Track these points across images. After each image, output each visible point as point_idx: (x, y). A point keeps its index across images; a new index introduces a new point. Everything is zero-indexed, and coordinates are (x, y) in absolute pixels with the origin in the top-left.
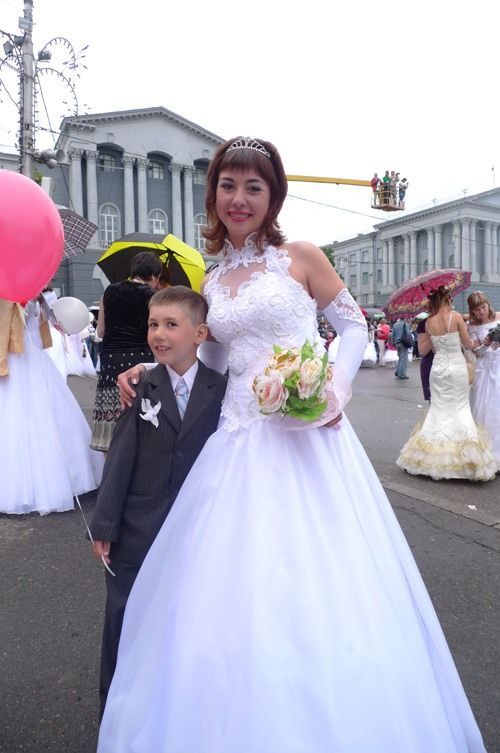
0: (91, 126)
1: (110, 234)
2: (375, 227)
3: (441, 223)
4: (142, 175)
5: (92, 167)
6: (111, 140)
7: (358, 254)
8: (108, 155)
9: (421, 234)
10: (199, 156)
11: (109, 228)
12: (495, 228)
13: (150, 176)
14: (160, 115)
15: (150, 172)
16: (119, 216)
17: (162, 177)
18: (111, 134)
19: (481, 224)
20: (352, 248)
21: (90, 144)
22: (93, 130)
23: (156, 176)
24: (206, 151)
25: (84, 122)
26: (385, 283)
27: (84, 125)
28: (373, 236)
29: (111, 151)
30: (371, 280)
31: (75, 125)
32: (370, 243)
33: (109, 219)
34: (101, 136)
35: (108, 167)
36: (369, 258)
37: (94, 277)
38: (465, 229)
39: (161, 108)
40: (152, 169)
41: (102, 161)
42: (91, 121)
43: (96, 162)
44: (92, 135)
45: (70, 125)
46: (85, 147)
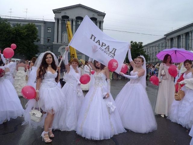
0: (59, 11)
1: (65, 40)
2: (165, 35)
3: (185, 32)
4: (74, 23)
5: (60, 22)
7: (161, 44)
8: (66, 19)
9: (179, 37)
11: (65, 38)
13: (78, 23)
14: (80, 6)
15: (78, 22)
16: (68, 35)
18: (65, 13)
21: (60, 16)
22: (60, 12)
24: (93, 15)
25: (58, 10)
27: (58, 11)
29: (65, 18)
32: (164, 41)
33: (65, 36)
34: (63, 14)
37: (59, 51)
39: (80, 4)
40: (78, 21)
41: (64, 21)
42: (60, 10)
43: (62, 21)
44: (60, 14)
45: (55, 11)
46: (58, 17)
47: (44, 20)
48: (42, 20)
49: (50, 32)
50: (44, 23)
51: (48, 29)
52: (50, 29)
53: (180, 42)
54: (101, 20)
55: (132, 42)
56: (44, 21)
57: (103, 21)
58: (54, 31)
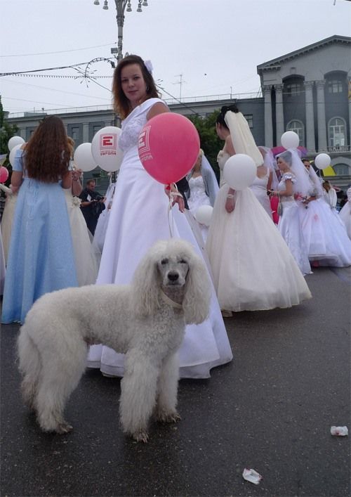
0: (276, 67)
4: (321, 93)
6: (293, 72)
8: (293, 83)
13: (330, 91)
14: (334, 42)
15: (330, 89)
16: (302, 128)
17: (341, 90)
18: (293, 68)
21: (277, 79)
22: (279, 69)
23: (335, 90)
25: (272, 65)
27: (272, 67)
29: (293, 81)
31: (265, 69)
34: (286, 72)
35: (293, 93)
39: (335, 36)
40: (331, 86)
41: (289, 90)
42: (277, 63)
43: (283, 92)
44: (278, 72)
45: (262, 70)
46: (273, 83)
47: (233, 98)
48: (230, 98)
52: (251, 117)
56: (235, 100)
58: (264, 123)
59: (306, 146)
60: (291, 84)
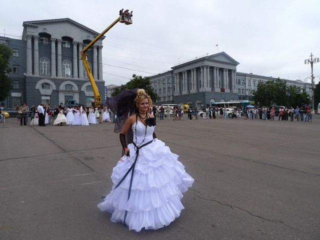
0: (36, 25)
1: (45, 70)
2: (172, 68)
4: (60, 46)
5: (36, 42)
6: (45, 31)
7: (166, 79)
9: (189, 72)
10: (86, 38)
11: (45, 68)
12: (218, 69)
13: (64, 46)
14: (68, 21)
16: (49, 62)
17: (69, 47)
18: (45, 29)
19: (212, 68)
20: (163, 77)
21: (36, 33)
22: (37, 27)
23: (67, 46)
24: (89, 36)
25: (33, 24)
26: (176, 92)
28: (171, 72)
30: (171, 90)
31: (29, 25)
32: (171, 75)
33: (45, 64)
34: (41, 30)
35: (44, 42)
36: (170, 81)
37: (36, 88)
38: (205, 69)
39: (68, 19)
40: (64, 43)
41: (42, 40)
42: (36, 24)
43: (39, 40)
44: (36, 29)
45: (26, 25)
46: (33, 34)
48: (3, 36)
49: (17, 55)
50: (7, 41)
51: (14, 50)
52: (17, 51)
53: (191, 77)
54: (99, 45)
55: (134, 76)
56: (8, 38)
57: (102, 47)
59: (51, 73)
60: (43, 37)
